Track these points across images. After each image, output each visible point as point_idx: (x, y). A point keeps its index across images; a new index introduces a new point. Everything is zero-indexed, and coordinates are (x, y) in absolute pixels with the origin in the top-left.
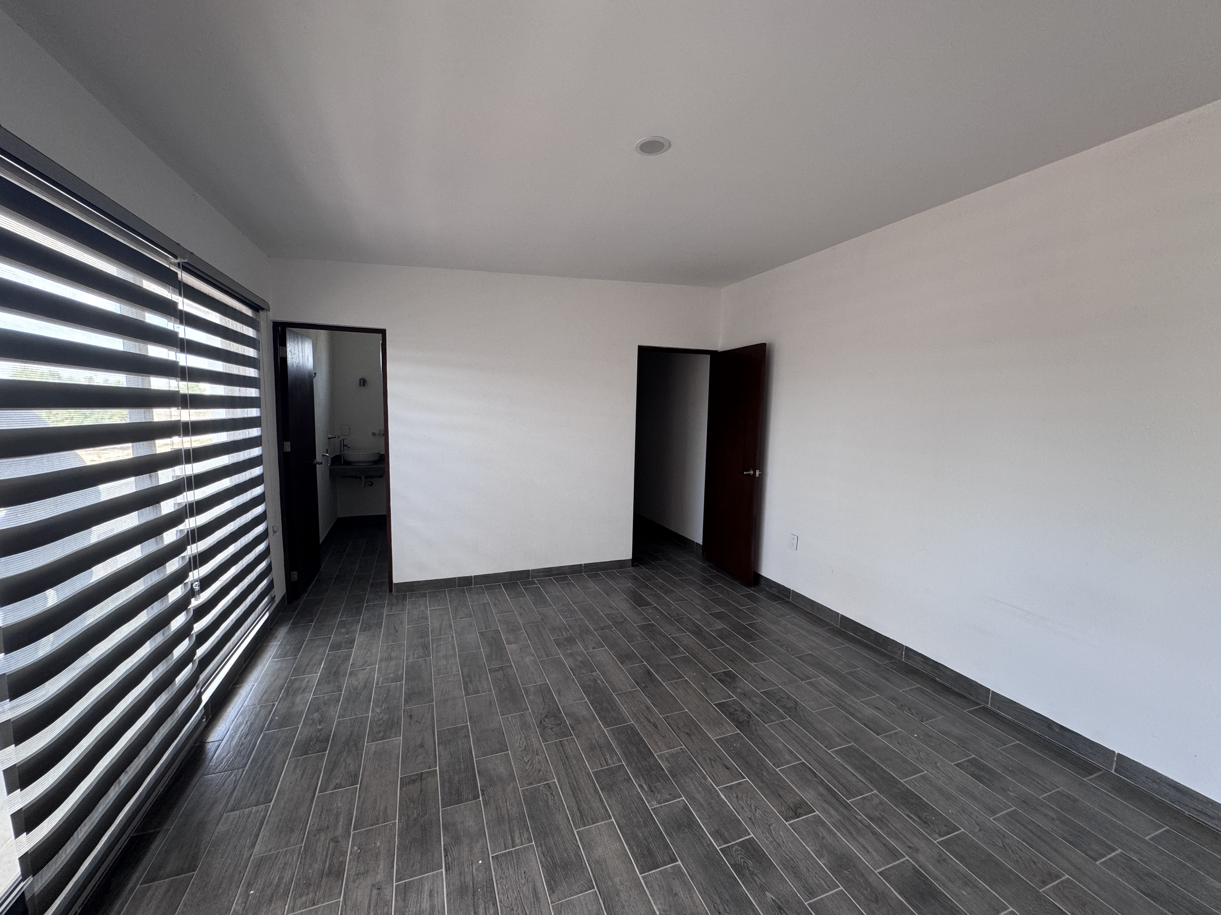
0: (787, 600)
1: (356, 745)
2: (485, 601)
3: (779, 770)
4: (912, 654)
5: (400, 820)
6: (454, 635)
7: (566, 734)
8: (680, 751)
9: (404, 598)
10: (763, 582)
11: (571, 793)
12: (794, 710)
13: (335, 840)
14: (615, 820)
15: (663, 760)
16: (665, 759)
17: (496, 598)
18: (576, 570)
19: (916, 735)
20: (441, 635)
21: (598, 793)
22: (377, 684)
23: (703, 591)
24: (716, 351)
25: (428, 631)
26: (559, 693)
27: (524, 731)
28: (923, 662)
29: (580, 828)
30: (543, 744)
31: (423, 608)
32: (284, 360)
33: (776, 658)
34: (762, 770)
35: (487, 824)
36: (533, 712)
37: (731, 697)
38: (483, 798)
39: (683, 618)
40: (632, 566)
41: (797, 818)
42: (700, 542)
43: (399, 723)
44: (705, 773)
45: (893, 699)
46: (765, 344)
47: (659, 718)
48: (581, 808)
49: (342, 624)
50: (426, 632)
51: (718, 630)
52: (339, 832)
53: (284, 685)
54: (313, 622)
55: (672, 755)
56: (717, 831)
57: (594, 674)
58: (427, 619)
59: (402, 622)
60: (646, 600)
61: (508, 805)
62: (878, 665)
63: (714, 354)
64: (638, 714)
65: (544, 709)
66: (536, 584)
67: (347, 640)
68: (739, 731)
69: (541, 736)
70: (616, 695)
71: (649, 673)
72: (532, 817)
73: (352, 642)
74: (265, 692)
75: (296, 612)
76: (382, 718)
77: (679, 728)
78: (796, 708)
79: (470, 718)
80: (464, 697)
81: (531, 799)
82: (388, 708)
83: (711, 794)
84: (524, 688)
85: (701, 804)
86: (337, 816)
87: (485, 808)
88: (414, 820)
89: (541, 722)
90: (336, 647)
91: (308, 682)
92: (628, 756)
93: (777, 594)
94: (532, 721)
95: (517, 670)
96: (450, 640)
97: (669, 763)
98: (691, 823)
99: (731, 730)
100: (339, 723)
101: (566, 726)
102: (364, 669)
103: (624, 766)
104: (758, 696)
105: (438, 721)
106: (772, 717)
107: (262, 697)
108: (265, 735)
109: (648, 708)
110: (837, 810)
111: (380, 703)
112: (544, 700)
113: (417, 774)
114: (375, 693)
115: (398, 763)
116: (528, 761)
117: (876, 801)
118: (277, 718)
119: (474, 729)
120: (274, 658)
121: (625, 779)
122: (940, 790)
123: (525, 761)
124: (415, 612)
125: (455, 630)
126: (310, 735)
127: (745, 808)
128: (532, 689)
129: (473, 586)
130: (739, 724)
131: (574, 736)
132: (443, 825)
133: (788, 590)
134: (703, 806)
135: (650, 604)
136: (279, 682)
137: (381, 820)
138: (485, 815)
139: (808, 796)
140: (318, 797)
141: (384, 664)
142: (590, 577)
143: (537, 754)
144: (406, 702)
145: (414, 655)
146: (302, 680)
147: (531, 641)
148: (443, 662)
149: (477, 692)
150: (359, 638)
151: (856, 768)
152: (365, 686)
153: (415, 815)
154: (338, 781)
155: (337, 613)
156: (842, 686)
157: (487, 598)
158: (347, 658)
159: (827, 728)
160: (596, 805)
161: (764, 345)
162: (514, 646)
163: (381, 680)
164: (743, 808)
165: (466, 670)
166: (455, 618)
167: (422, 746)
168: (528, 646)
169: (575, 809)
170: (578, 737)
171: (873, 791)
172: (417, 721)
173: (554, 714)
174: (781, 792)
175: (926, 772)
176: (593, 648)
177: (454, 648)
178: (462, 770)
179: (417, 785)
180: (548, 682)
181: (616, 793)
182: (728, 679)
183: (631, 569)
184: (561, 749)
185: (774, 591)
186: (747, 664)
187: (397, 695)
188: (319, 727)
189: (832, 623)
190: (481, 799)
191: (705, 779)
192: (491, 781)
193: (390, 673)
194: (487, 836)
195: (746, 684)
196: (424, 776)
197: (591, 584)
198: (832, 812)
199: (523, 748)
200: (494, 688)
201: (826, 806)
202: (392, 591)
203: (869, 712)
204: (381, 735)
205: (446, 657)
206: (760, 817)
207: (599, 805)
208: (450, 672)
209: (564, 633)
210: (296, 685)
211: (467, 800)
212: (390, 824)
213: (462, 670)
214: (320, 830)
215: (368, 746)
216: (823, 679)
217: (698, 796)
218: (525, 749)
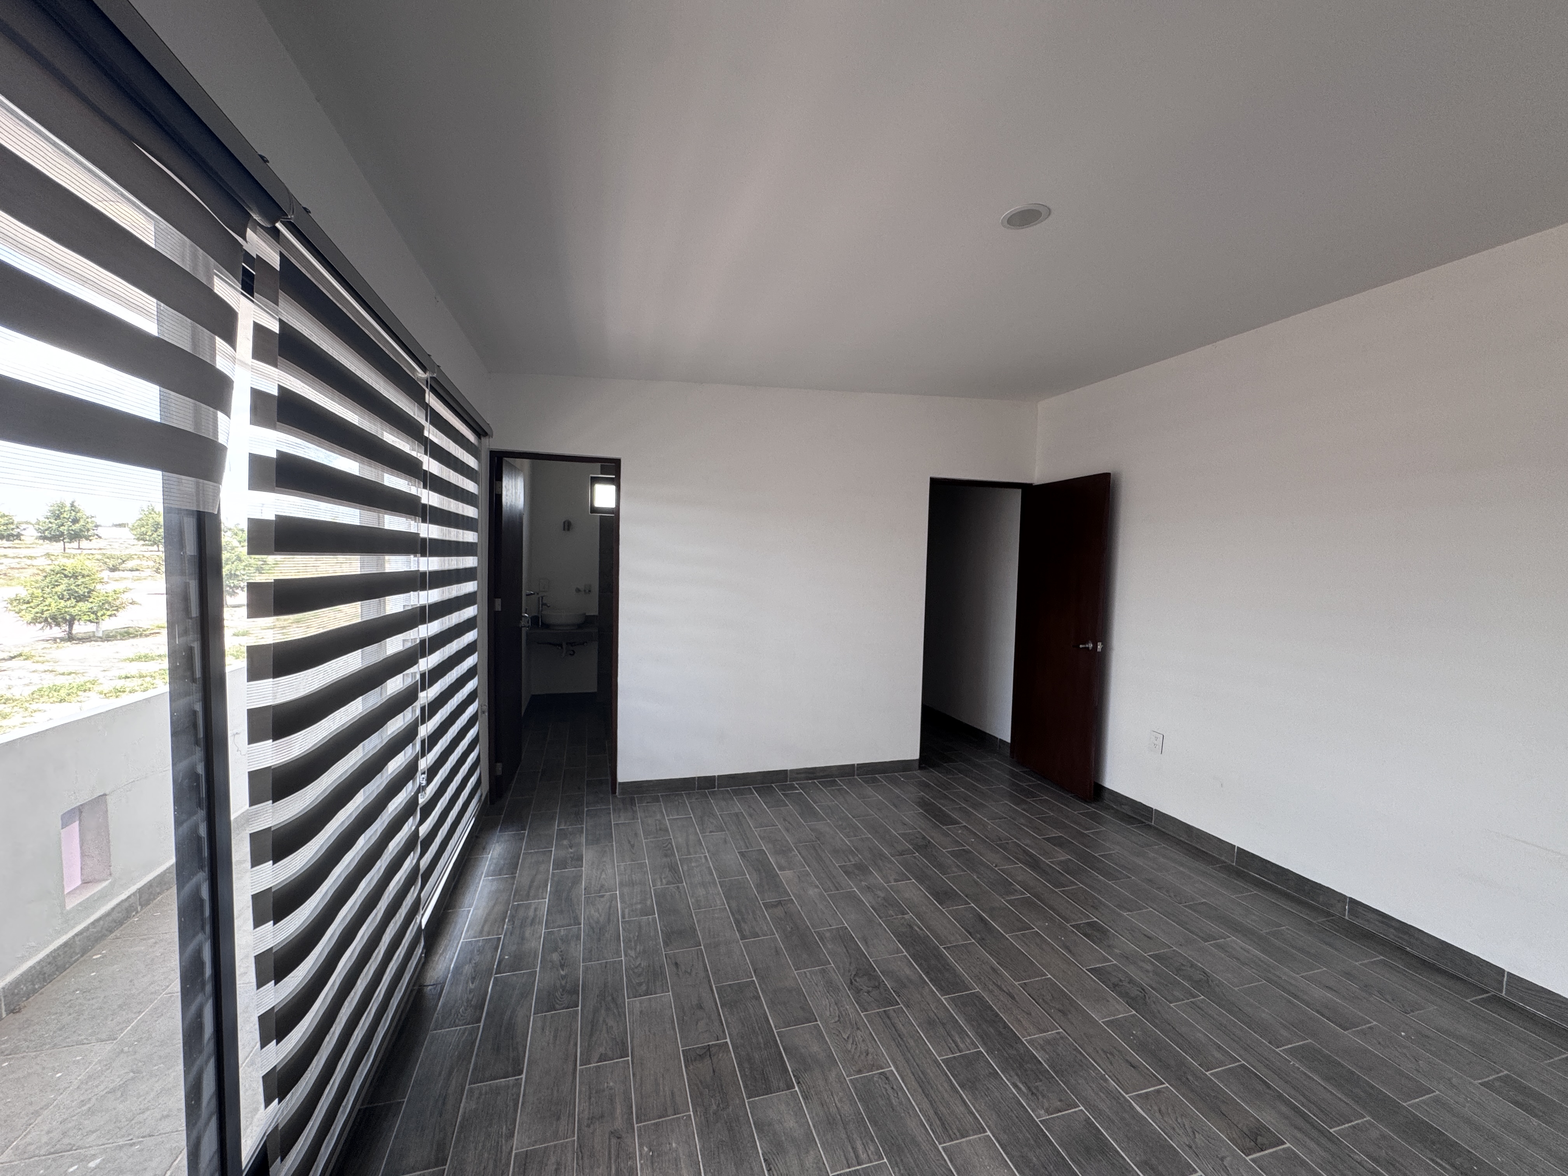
0: (1147, 822)
1: (614, 1000)
2: (737, 811)
3: (1211, 1074)
4: (1360, 910)
5: (695, 1112)
6: (707, 854)
7: (892, 1003)
8: (1058, 1037)
9: (632, 802)
10: (1106, 795)
11: (920, 1090)
12: (1204, 983)
13: (616, 1135)
14: (992, 1133)
15: (1036, 1048)
16: (1039, 1047)
17: (750, 807)
18: (847, 772)
19: (1403, 1034)
20: (689, 854)
21: (958, 1092)
22: (623, 917)
23: (1024, 806)
24: (1031, 485)
25: (672, 846)
26: (865, 941)
27: (832, 993)
28: (1382, 922)
29: (945, 1143)
30: (862, 1014)
31: (659, 817)
32: (499, 497)
33: (1155, 906)
34: (1185, 1073)
35: (814, 1126)
36: (838, 968)
37: (1107, 960)
38: (799, 1088)
39: (1007, 843)
40: (920, 768)
41: (1259, 1152)
42: (1008, 738)
43: (663, 973)
44: (1103, 1073)
45: (1348, 975)
46: (1109, 474)
47: (1014, 986)
48: (939, 1112)
49: (562, 834)
50: (669, 849)
51: (1061, 862)
52: (619, 1123)
53: (507, 912)
54: (525, 830)
55: (1048, 1042)
56: (1146, 1163)
57: (906, 916)
58: (667, 830)
59: (636, 834)
60: (949, 816)
61: (837, 1102)
62: (1310, 924)
63: (1027, 489)
64: (982, 978)
65: (850, 963)
66: (796, 789)
67: (572, 855)
68: (1134, 1012)
69: (857, 1003)
70: (944, 948)
71: (982, 919)
72: (874, 1123)
73: (580, 858)
74: (486, 921)
75: (503, 816)
76: (640, 964)
77: (1046, 1003)
78: (1208, 982)
79: (755, 972)
80: (741, 942)
81: (866, 1093)
82: (644, 952)
83: (1120, 1104)
84: (818, 933)
85: (1108, 1117)
86: (612, 1100)
87: (805, 1103)
88: (714, 1114)
89: (851, 983)
90: (560, 864)
91: (536, 909)
92: (984, 1038)
93: (1130, 814)
94: (839, 980)
95: (801, 907)
96: (703, 860)
97: (1047, 1053)
98: (1104, 1148)
99: (1124, 1011)
100: (586, 969)
101: (886, 989)
102: (603, 896)
103: (982, 1053)
104: (1144, 960)
105: (714, 974)
106: (1177, 993)
107: (483, 927)
108: (495, 978)
109: (994, 970)
110: (1319, 1144)
111: (633, 944)
112: (847, 950)
113: (703, 1048)
114: (623, 929)
115: (674, 1029)
116: (848, 1038)
117: (1374, 1134)
118: (507, 957)
119: (763, 986)
120: (487, 875)
121: (990, 1073)
122: (1468, 1121)
123: (844, 1039)
124: (650, 821)
125: (707, 848)
126: (552, 983)
127: (1176, 1128)
128: (828, 935)
129: (716, 789)
130: (1132, 1002)
131: (902, 1005)
132: (754, 1124)
133: (1149, 810)
134: (1113, 1122)
135: (956, 822)
136: (499, 908)
137: (670, 1111)
138: (809, 1114)
139: (1268, 1118)
140: (581, 1071)
141: (626, 890)
142: (867, 782)
143: (858, 1029)
144: (666, 944)
145: (661, 881)
146: (528, 907)
147: (809, 866)
148: (701, 892)
149: (757, 935)
150: (588, 855)
151: (1327, 1079)
152: (609, 919)
153: (714, 1107)
154: (602, 1050)
155: (553, 818)
156: (1264, 951)
157: (738, 806)
158: (577, 880)
159: (1263, 1015)
160: (960, 1109)
161: (1106, 476)
162: (788, 873)
163: (627, 911)
164: (1174, 1129)
165: (734, 904)
166: (703, 831)
167: (700, 1007)
168: (808, 875)
169: (931, 1113)
170: (907, 1006)
171: (1365, 1117)
172: (686, 972)
173: (868, 972)
174: (1224, 1108)
175: (1437, 1092)
176: (896, 881)
177: (712, 874)
178: (762, 1045)
179: (707, 1061)
180: (846, 925)
181: (983, 1094)
182: (1095, 932)
183: (918, 773)
184: (888, 1022)
185: (1126, 809)
186: (1119, 915)
187: (652, 934)
188: (562, 973)
189: (1223, 858)
190: (797, 1088)
191: (1106, 1080)
192: (805, 1064)
193: (636, 904)
194: (819, 1145)
195: (1125, 943)
196: (713, 1050)
197: (869, 791)
198: (1312, 1145)
199: (837, 1019)
200: (777, 931)
201: (1299, 1135)
202: (615, 793)
203: (1318, 993)
204: (644, 987)
205: (703, 884)
206: (1203, 1144)
207: (962, 1109)
208: (713, 905)
209: (850, 857)
210: (521, 913)
211: (779, 1090)
212: (683, 1117)
213: (728, 903)
214: (592, 1119)
215: (632, 1005)
216: (1235, 941)
217: (1102, 1106)
218: (839, 1021)
